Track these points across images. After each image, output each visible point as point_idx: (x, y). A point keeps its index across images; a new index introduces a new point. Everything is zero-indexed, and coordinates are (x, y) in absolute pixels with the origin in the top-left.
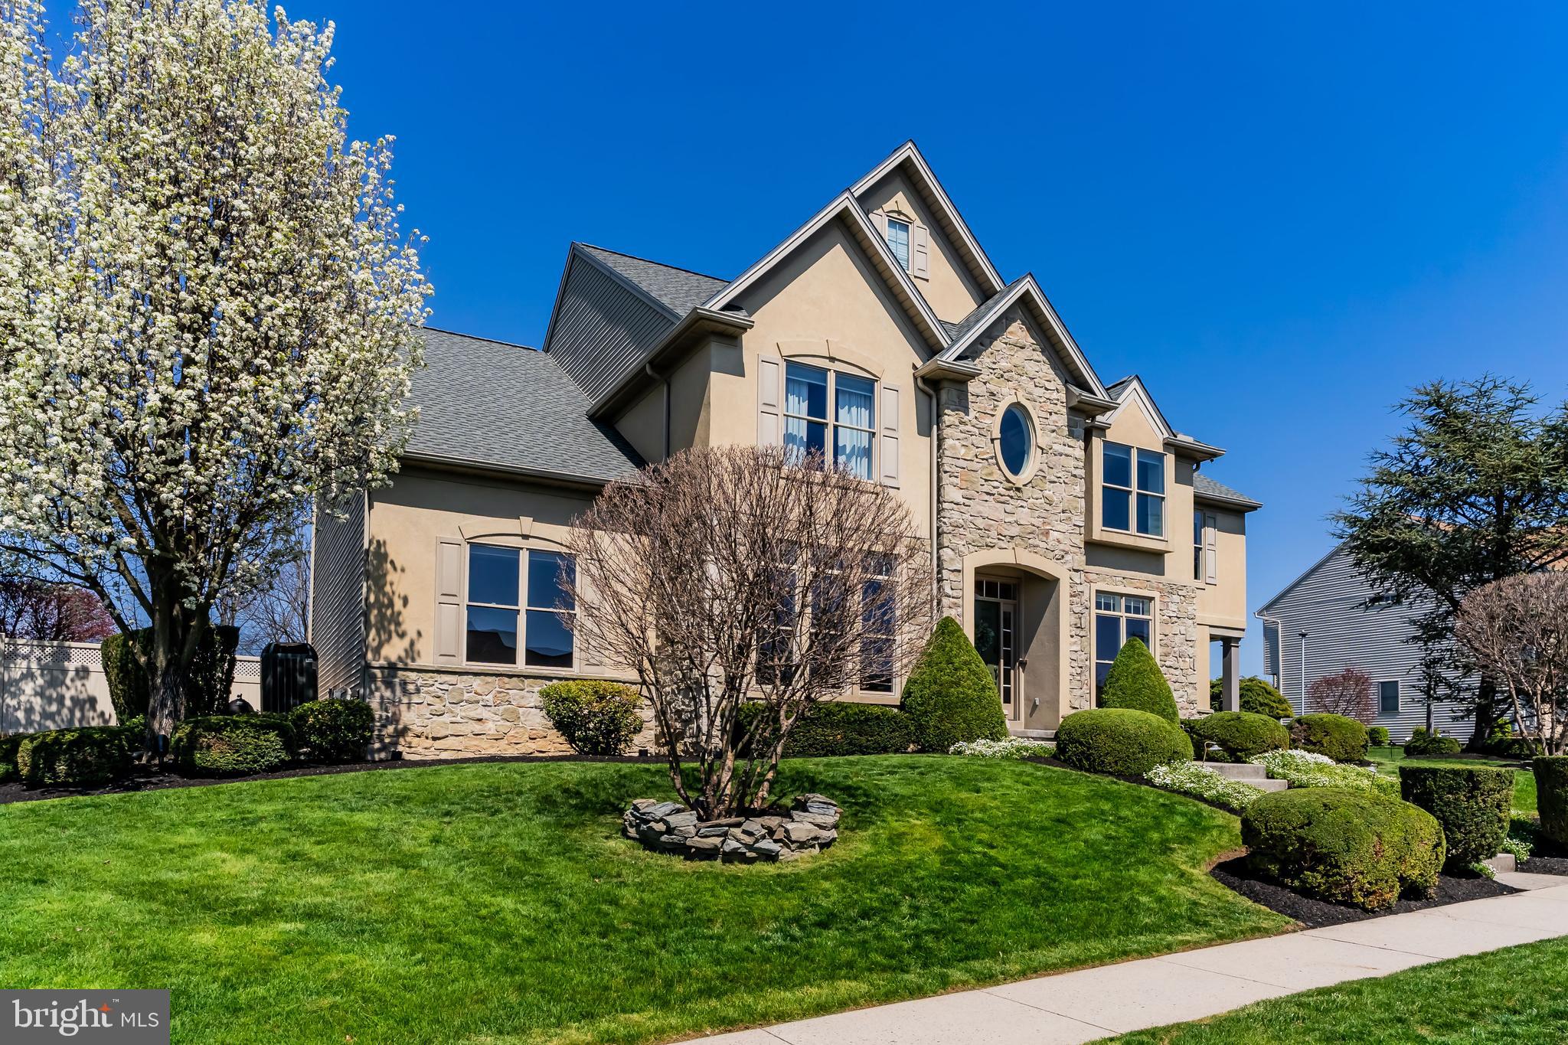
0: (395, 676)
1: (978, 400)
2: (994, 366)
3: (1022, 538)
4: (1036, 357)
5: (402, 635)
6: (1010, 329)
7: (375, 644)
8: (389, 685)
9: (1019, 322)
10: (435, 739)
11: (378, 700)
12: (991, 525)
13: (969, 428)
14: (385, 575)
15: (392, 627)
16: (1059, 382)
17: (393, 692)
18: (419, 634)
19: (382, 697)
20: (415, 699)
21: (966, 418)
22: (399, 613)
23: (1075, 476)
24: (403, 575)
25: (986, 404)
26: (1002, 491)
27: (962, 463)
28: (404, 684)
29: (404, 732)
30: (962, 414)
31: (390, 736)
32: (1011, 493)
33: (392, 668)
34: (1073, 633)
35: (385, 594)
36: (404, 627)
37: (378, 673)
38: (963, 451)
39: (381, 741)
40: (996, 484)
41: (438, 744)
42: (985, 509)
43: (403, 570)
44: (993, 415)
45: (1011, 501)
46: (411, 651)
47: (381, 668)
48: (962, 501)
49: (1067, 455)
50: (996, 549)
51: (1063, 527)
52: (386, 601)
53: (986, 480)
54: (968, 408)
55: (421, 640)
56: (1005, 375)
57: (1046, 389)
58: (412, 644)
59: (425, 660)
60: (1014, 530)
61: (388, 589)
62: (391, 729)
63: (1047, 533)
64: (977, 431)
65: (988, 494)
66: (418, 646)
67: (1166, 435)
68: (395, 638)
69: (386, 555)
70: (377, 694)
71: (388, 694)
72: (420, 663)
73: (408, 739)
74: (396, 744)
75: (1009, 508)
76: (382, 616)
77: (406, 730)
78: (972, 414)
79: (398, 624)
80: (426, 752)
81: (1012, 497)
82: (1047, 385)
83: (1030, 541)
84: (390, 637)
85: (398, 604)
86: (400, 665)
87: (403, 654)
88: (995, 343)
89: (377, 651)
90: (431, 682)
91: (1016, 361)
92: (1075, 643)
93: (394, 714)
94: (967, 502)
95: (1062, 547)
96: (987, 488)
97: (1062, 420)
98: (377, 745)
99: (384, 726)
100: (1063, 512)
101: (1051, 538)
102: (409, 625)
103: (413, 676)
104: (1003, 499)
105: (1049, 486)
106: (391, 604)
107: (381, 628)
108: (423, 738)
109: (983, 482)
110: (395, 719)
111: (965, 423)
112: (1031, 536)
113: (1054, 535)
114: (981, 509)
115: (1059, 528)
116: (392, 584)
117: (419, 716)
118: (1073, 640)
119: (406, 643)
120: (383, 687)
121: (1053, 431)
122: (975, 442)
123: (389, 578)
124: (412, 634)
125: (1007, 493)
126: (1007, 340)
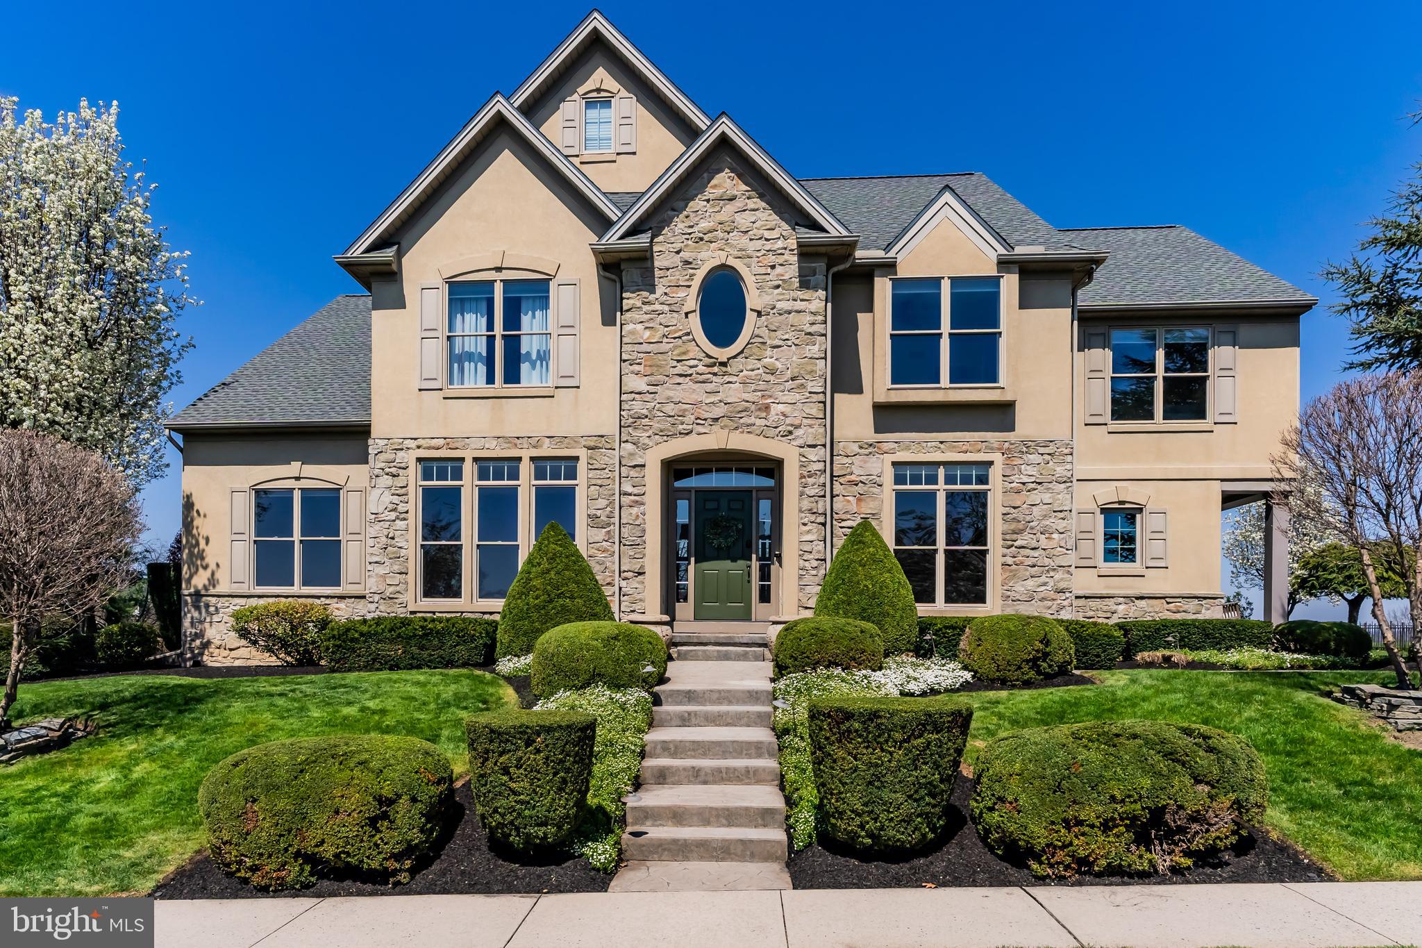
0: (200, 602)
1: (668, 273)
2: (690, 230)
3: (734, 418)
4: (751, 205)
5: (205, 568)
6: (713, 182)
7: (187, 576)
8: (198, 608)
9: (727, 170)
10: (231, 650)
11: (189, 620)
12: (685, 410)
13: (657, 307)
14: (192, 520)
15: (199, 562)
16: (786, 227)
17: (200, 613)
18: (218, 565)
19: (192, 618)
20: (216, 618)
21: (652, 297)
22: (203, 550)
23: (810, 334)
24: (206, 520)
25: (678, 276)
26: (701, 368)
27: (645, 347)
28: (207, 606)
29: (206, 645)
30: (645, 294)
31: (198, 648)
32: (716, 369)
33: (197, 595)
34: (806, 520)
35: (193, 536)
36: (207, 560)
37: (188, 599)
38: (647, 333)
39: (192, 652)
40: (692, 363)
41: (234, 654)
42: (677, 394)
43: (205, 516)
44: (689, 286)
45: (715, 379)
46: (213, 581)
47: (190, 595)
48: (645, 388)
49: (799, 312)
50: (693, 435)
51: (791, 397)
52: (194, 542)
53: (678, 361)
54: (654, 286)
55: (220, 570)
56: (706, 238)
57: (767, 240)
58: (213, 574)
59: (222, 588)
60: (718, 411)
61: (195, 531)
62: (198, 642)
63: (767, 408)
64: (666, 308)
65: (681, 375)
66: (217, 576)
67: (1002, 251)
68: (201, 570)
69: (192, 505)
70: (189, 615)
71: (196, 614)
72: (220, 589)
73: (211, 650)
74: (202, 654)
75: (709, 387)
76: (191, 554)
77: (209, 643)
78: (660, 290)
79: (203, 558)
80: (224, 661)
81: (715, 374)
82: (767, 234)
83: (742, 421)
84: (197, 570)
85: (202, 543)
86: (203, 592)
87: (207, 583)
88: (691, 204)
89: (189, 581)
90: (227, 604)
91: (722, 217)
92: (809, 532)
93: (201, 630)
94: (652, 389)
95: (788, 421)
96: (680, 369)
97: (791, 271)
98: (189, 655)
99: (193, 640)
100: (793, 379)
101: (773, 412)
102: (210, 560)
103: (213, 600)
104: (701, 378)
105: (769, 352)
106: (197, 544)
107: (191, 563)
108: (222, 649)
109: (675, 363)
110: (200, 635)
111: (649, 303)
112: (743, 414)
113: (776, 409)
114: (671, 393)
115: (784, 399)
116: (197, 528)
117: (219, 632)
118: (806, 528)
119: (208, 573)
120: (193, 610)
121: (778, 287)
122: (663, 321)
123: (195, 523)
124: (212, 566)
125: (710, 370)
126: (711, 197)
